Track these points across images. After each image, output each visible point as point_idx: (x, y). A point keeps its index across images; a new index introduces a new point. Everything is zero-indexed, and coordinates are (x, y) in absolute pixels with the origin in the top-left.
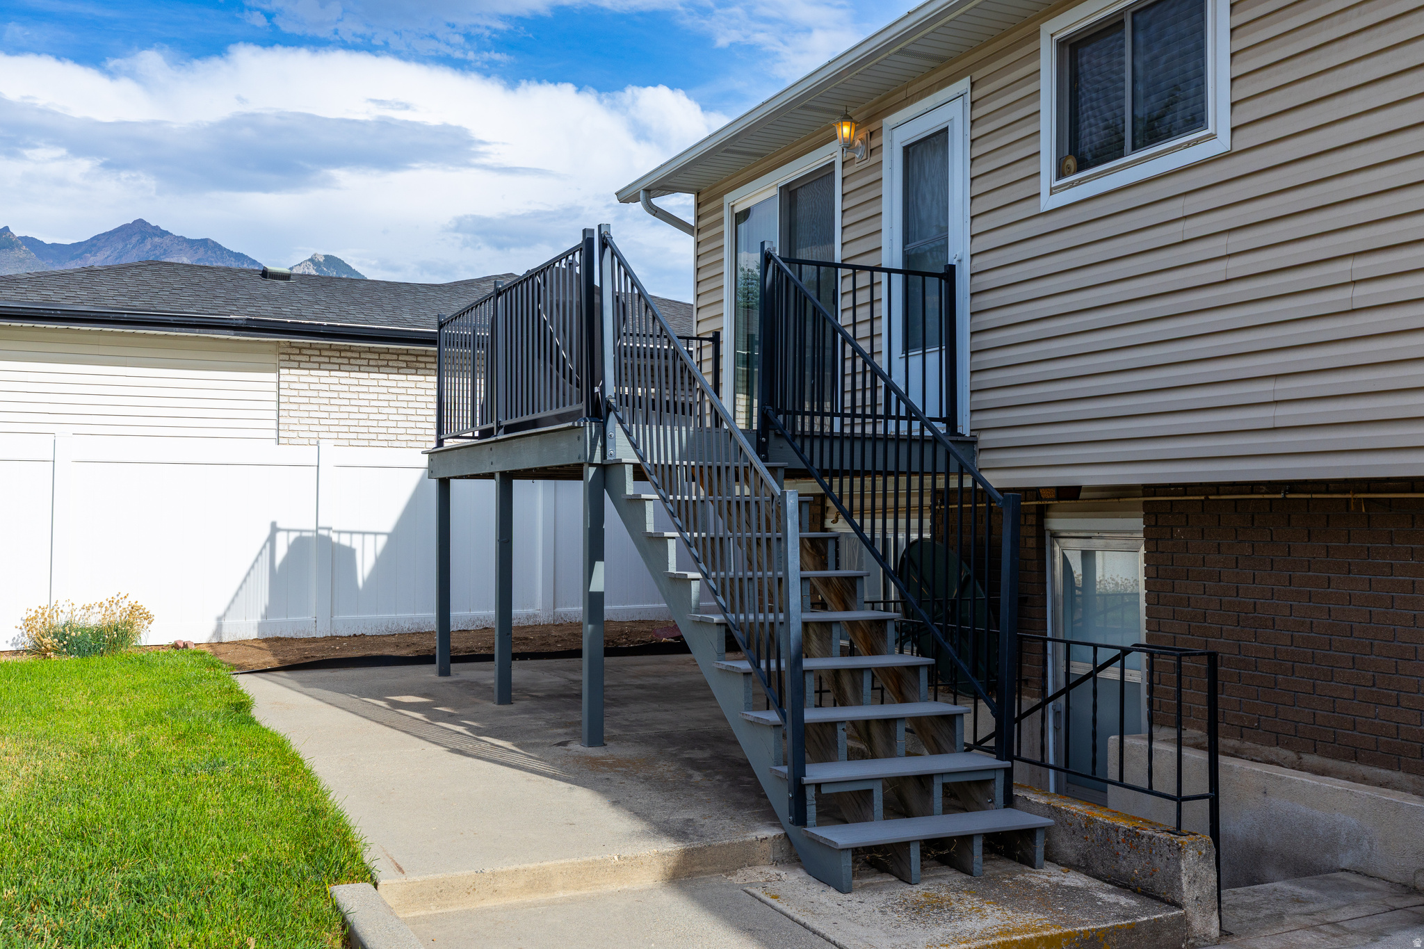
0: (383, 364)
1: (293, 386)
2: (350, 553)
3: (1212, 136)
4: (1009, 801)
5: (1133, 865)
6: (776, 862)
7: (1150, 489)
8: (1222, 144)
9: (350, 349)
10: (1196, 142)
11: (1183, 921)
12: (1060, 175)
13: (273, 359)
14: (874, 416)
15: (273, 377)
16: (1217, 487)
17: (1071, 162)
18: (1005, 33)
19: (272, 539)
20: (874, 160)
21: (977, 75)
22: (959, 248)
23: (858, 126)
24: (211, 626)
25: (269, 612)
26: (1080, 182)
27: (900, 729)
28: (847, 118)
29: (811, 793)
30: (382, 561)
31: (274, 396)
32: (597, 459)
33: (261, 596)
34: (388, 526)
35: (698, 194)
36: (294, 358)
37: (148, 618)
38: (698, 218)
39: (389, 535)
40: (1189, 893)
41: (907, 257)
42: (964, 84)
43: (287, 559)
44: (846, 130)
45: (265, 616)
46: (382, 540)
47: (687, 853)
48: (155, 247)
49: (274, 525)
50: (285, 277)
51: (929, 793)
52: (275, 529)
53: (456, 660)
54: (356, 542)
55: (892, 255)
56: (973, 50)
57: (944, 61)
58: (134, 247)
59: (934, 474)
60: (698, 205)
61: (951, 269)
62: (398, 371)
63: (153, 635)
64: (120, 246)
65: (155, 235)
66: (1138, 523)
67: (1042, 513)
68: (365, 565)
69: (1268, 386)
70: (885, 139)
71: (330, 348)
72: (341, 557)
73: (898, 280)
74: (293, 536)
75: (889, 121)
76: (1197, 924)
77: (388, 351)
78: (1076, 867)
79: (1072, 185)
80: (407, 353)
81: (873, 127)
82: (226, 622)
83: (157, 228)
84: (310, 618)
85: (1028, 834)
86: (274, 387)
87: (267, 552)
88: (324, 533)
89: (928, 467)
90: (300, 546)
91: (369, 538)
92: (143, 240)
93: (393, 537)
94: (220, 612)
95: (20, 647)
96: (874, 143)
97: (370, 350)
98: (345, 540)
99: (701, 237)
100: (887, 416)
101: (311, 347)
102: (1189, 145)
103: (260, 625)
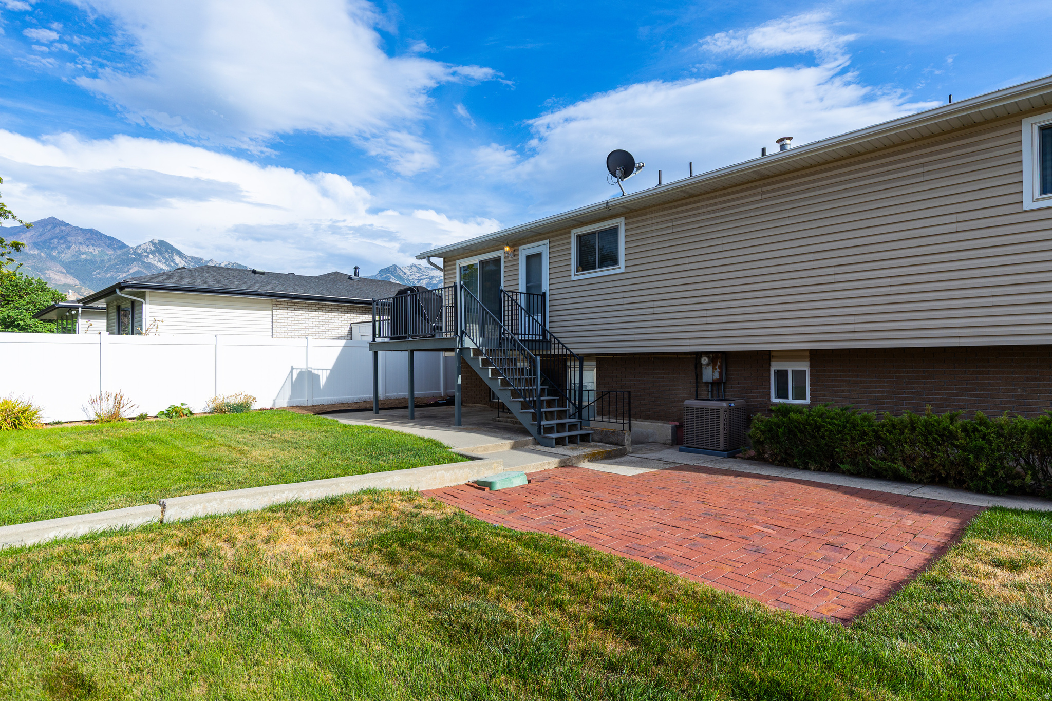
0: (310, 308)
1: (278, 316)
2: (318, 376)
3: (620, 268)
4: (581, 429)
5: (613, 439)
6: (533, 444)
7: (597, 355)
8: (622, 270)
9: (298, 303)
10: (616, 269)
11: (625, 449)
12: (577, 271)
13: (270, 306)
14: (521, 334)
15: (270, 312)
16: (616, 354)
17: (580, 268)
18: (560, 230)
19: (291, 372)
20: (515, 258)
21: (551, 240)
22: (545, 287)
23: (511, 247)
24: (272, 403)
25: (291, 397)
26: (583, 274)
27: (556, 413)
28: (507, 245)
29: (542, 427)
30: (329, 379)
31: (271, 320)
32: (460, 347)
33: (288, 392)
34: (330, 367)
35: (445, 258)
36: (279, 306)
37: (254, 399)
38: (445, 266)
39: (331, 370)
40: (626, 442)
41: (527, 288)
42: (547, 241)
43: (297, 379)
44: (507, 249)
45: (290, 399)
46: (329, 372)
47: (515, 442)
48: (62, 231)
49: (292, 367)
50: (263, 273)
51: (565, 427)
52: (292, 368)
53: (381, 409)
54: (320, 373)
55: (522, 287)
56: (550, 232)
57: (540, 234)
58: (49, 231)
59: (536, 350)
60: (445, 262)
61: (544, 294)
62: (316, 311)
63: (256, 406)
64: (41, 230)
65: (62, 225)
66: (594, 363)
67: (565, 361)
68: (323, 381)
69: (634, 330)
70: (520, 252)
71: (291, 302)
72: (314, 378)
73: (523, 295)
74: (299, 371)
75: (521, 248)
76: (628, 449)
77: (312, 304)
78: (599, 442)
79: (581, 274)
80: (319, 304)
81: (515, 248)
82: (277, 401)
83: (62, 222)
84: (305, 399)
85: (588, 435)
86: (271, 316)
87: (290, 376)
88: (310, 369)
89: (537, 348)
90: (301, 374)
91: (324, 371)
92: (54, 227)
93: (331, 371)
94: (275, 398)
95: (206, 411)
96: (516, 253)
97: (305, 303)
98: (316, 372)
99: (446, 273)
100: (529, 334)
101: (284, 302)
102: (614, 269)
103: (288, 402)
